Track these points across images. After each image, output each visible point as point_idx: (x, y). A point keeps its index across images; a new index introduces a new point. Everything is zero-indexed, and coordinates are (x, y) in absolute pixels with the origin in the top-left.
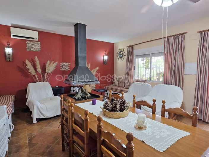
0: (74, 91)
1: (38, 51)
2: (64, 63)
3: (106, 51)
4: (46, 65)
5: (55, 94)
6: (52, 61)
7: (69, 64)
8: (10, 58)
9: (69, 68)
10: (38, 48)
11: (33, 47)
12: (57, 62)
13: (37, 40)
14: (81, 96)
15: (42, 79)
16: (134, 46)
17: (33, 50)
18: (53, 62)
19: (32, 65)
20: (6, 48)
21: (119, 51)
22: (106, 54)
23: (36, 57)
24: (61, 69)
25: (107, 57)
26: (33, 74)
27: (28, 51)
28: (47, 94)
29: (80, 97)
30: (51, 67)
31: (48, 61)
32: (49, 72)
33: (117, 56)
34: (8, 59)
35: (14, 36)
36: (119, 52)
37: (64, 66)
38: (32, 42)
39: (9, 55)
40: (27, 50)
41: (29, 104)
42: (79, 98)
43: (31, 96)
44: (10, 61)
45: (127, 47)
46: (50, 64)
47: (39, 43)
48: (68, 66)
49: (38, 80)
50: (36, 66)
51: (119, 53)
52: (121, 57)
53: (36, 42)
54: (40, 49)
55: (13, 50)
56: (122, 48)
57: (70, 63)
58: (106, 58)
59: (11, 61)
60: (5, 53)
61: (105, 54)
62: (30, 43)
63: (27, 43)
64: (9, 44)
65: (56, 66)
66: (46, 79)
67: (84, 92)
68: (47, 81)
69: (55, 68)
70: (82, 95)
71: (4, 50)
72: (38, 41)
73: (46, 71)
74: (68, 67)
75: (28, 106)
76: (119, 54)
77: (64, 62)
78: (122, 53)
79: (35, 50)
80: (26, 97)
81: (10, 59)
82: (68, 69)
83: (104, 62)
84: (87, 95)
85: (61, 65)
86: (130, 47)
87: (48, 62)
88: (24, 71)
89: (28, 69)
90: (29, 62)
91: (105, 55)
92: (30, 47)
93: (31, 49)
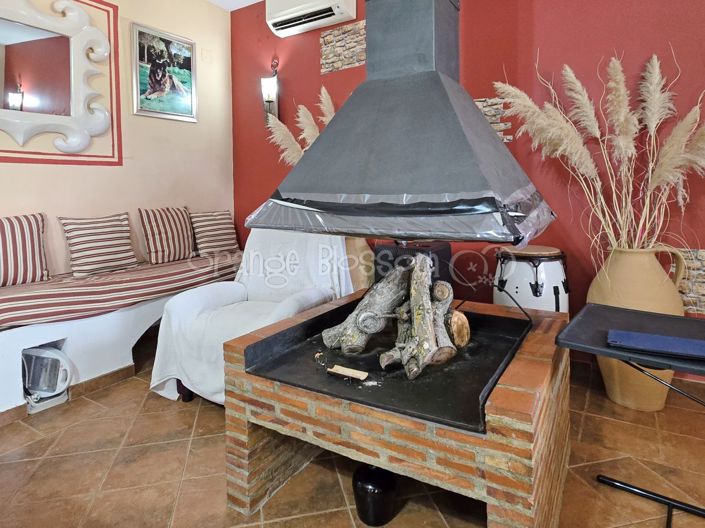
1: (357, 64)
7: (506, 106)
9: (505, 133)
10: (358, 48)
11: (341, 50)
13: (353, 13)
17: (340, 64)
20: (263, 81)
27: (325, 76)
38: (336, 32)
39: (270, 102)
40: (323, 71)
47: (362, 24)
53: (349, 27)
54: (365, 50)
62: (330, 38)
63: (321, 41)
64: (274, 63)
72: (358, 18)
79: (347, 61)
82: (501, 136)
92: (331, 56)
93: (335, 65)
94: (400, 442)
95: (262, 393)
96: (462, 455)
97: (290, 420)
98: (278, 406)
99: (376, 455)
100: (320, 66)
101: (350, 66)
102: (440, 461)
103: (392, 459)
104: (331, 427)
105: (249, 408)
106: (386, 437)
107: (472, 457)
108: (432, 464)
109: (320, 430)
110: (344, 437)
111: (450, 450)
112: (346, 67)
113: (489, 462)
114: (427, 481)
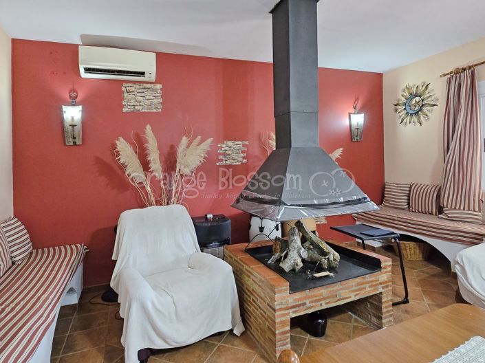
0: (262, 229)
1: (155, 111)
2: (230, 143)
3: (357, 100)
4: (176, 151)
5: (203, 245)
6: (195, 137)
7: (243, 146)
8: (76, 135)
9: (244, 158)
10: (156, 101)
11: (141, 99)
12: (209, 141)
13: (153, 78)
14: (303, 261)
15: (164, 196)
16: (476, 68)
17: (140, 108)
18: (199, 138)
19: (136, 153)
20: (64, 108)
21: (407, 94)
22: (359, 106)
23: (148, 128)
24: (222, 160)
25: (362, 115)
26: (138, 180)
27: (126, 113)
28: (179, 246)
29: (301, 265)
30: (191, 157)
31: (184, 138)
32: (187, 171)
33: (396, 110)
34: (71, 140)
35: (87, 70)
36: (407, 99)
37: (230, 152)
38: (137, 86)
39: (73, 126)
40: (125, 110)
41: (118, 284)
42: (298, 268)
43: (128, 256)
44: (75, 143)
45: (445, 75)
46: (188, 146)
47: (159, 86)
48: (243, 152)
49: (153, 199)
50: (146, 155)
51: (404, 100)
52: (417, 113)
53: (149, 86)
54: (161, 103)
55: (83, 111)
56: (419, 83)
57: (247, 143)
58: (359, 120)
59: (77, 144)
60: (62, 121)
61: (355, 108)
62: (131, 89)
63: (123, 89)
64: (73, 95)
65: (208, 153)
66: (177, 192)
67: (312, 243)
68: (178, 202)
69: (202, 159)
70: (305, 255)
71: (61, 112)
72: (156, 82)
73: (177, 169)
74: (242, 155)
75: (116, 292)
76: (405, 104)
77: (229, 139)
78: (417, 99)
79: (146, 107)
80: (113, 258)
81: (74, 138)
82: (240, 159)
83: (351, 133)
84: (324, 254)
85: (221, 148)
86: (457, 73)
87: (185, 140)
88: (113, 172)
89: (123, 164)
90: (127, 145)
91: (353, 111)
92: (132, 101)
93: (136, 107)
94: (358, 287)
95: (299, 300)
96: (376, 281)
97: (314, 304)
98: (307, 301)
99: (350, 297)
100: (123, 106)
101: (149, 111)
102: (370, 287)
103: (355, 295)
104: (332, 297)
105: (291, 311)
106: (354, 288)
107: (378, 280)
108: (368, 289)
109: (328, 300)
110: (339, 297)
111: (372, 281)
112: (146, 111)
113: (383, 279)
114: (367, 296)
